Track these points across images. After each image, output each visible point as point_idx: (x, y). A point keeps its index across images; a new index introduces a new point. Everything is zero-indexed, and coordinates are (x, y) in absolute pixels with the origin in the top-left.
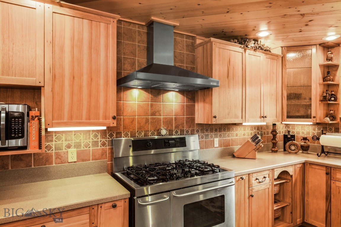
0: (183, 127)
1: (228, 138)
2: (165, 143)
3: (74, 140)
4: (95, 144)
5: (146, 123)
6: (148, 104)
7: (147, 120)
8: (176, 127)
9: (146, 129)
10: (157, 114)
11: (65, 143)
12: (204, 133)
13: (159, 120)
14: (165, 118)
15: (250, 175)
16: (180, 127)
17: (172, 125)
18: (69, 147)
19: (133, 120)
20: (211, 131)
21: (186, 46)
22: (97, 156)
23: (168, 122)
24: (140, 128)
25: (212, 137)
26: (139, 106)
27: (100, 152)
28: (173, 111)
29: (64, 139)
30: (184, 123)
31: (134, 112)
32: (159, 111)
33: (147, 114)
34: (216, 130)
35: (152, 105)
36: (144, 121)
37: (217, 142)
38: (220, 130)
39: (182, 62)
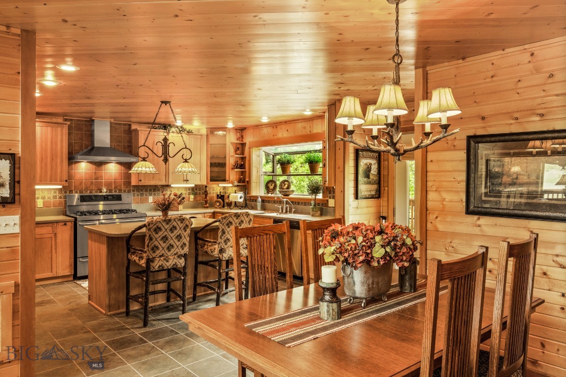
0: (121, 188)
2: (105, 198)
3: (41, 194)
4: (55, 197)
5: (91, 185)
6: (93, 172)
7: (92, 183)
8: (115, 188)
9: (91, 188)
10: (100, 178)
12: (139, 192)
13: (102, 183)
14: (106, 182)
16: (119, 188)
17: (112, 186)
18: (37, 198)
19: (81, 183)
20: (146, 191)
21: (124, 130)
22: (56, 205)
23: (108, 185)
24: (86, 188)
25: (146, 195)
26: (85, 173)
27: (58, 202)
28: (112, 176)
30: (122, 185)
31: (82, 177)
32: (101, 177)
33: (92, 178)
34: (150, 190)
35: (95, 173)
36: (89, 183)
37: (151, 199)
38: (154, 190)
39: (120, 142)
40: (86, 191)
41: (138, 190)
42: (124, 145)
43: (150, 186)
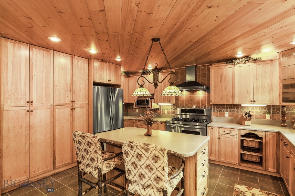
0: (206, 105)
1: (237, 113)
2: (194, 111)
3: (166, 108)
4: (172, 109)
5: (188, 103)
6: (189, 96)
7: (189, 102)
8: (202, 105)
9: (188, 106)
10: (193, 100)
11: (164, 108)
12: (218, 109)
13: (194, 102)
14: (197, 102)
15: (219, 128)
16: (204, 105)
17: (200, 104)
18: (165, 109)
19: (183, 102)
20: (224, 108)
21: (207, 70)
22: (172, 113)
23: (198, 103)
24: (186, 105)
25: (224, 111)
26: (186, 97)
27: (173, 112)
28: (200, 98)
29: (164, 107)
30: (206, 104)
31: (184, 99)
32: (194, 99)
33: (188, 100)
34: (227, 108)
35: (191, 97)
36: (187, 102)
37: (227, 114)
38: (230, 108)
39: (205, 77)
40: (186, 107)
41: (217, 108)
42: (207, 79)
43: (227, 105)
